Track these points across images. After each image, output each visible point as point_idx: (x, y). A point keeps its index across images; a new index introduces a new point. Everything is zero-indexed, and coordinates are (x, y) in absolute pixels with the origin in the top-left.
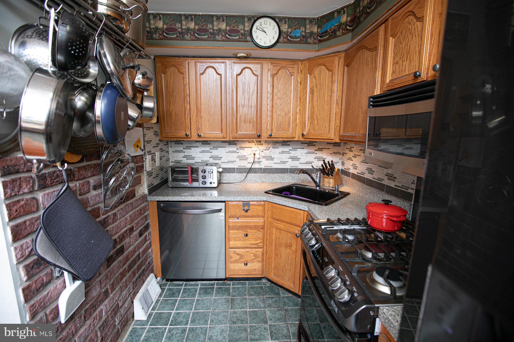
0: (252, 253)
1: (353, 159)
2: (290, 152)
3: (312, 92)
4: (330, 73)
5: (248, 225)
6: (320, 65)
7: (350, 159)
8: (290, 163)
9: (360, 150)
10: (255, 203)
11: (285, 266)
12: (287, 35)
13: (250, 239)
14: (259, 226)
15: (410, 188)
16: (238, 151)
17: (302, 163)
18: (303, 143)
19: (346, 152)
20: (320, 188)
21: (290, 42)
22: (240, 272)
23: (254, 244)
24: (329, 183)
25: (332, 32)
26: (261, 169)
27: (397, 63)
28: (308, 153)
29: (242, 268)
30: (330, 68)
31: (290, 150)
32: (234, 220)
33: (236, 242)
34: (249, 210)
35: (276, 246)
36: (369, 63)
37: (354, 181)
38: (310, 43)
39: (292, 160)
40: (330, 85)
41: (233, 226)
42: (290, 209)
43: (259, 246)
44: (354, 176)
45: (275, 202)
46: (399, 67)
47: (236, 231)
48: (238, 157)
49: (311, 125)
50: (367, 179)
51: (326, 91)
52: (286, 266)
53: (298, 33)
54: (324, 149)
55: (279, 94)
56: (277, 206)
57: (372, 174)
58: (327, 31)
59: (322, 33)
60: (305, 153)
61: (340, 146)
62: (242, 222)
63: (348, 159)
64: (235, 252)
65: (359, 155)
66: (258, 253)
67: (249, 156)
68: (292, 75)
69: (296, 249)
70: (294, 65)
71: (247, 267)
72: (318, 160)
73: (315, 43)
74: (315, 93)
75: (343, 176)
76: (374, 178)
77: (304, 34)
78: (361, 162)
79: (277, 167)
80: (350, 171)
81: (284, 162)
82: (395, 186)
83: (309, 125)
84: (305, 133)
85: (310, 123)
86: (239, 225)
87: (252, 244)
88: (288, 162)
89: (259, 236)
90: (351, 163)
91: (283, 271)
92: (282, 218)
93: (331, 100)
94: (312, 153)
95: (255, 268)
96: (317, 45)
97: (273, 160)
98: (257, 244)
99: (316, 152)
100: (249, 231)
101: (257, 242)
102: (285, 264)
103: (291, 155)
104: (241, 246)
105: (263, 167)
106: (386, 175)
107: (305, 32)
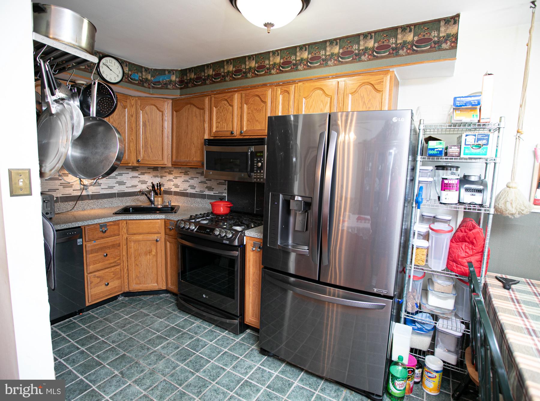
0: (111, 272)
1: (174, 180)
2: (116, 177)
3: (145, 125)
4: (161, 113)
5: (106, 245)
6: (152, 105)
7: (170, 180)
8: (117, 188)
9: (180, 172)
10: (112, 223)
11: (146, 271)
12: (128, 77)
13: (109, 259)
14: (116, 244)
15: (224, 193)
16: (60, 178)
17: (128, 187)
18: (127, 168)
19: (164, 175)
20: (154, 205)
21: (131, 83)
22: (101, 295)
23: (113, 263)
24: (158, 201)
25: (164, 84)
26: (88, 195)
27: (219, 123)
28: (133, 177)
29: (103, 290)
30: (161, 110)
31: (116, 175)
32: (92, 244)
33: (95, 265)
34: (107, 230)
35: (135, 258)
36: (198, 116)
37: (178, 197)
38: (146, 87)
39: (119, 185)
40: (161, 122)
41: (92, 250)
42: (147, 221)
43: (117, 263)
44: (176, 193)
45: (132, 219)
46: (221, 125)
47: (95, 254)
48: (61, 184)
49: (145, 153)
50: (190, 193)
51: (158, 126)
52: (148, 270)
53: (137, 76)
54: (145, 173)
55: (114, 123)
56: (134, 221)
57: (195, 189)
58: (159, 82)
59: (155, 82)
60: (130, 178)
61: (158, 170)
62: (101, 244)
63: (167, 181)
64: (95, 276)
65: (180, 177)
66: (117, 270)
67: (74, 184)
68: (125, 108)
69: (157, 252)
70: (127, 99)
71: (108, 288)
72: (141, 184)
73: (149, 88)
74: (148, 126)
75: (165, 196)
76: (196, 192)
77: (141, 79)
78: (183, 181)
79: (105, 192)
80: (172, 190)
81: (112, 187)
82: (214, 193)
83: (143, 153)
84: (140, 159)
85: (144, 151)
86: (97, 247)
87: (111, 263)
88: (115, 187)
89: (117, 253)
90: (172, 183)
91: (144, 277)
92: (141, 231)
93: (163, 134)
94: (136, 177)
95: (115, 286)
96: (151, 90)
97: (100, 186)
98: (115, 262)
99: (139, 176)
100: (108, 251)
101: (116, 260)
102: (146, 270)
103: (118, 180)
104: (100, 268)
105: (90, 193)
106: (206, 188)
107: (142, 77)
